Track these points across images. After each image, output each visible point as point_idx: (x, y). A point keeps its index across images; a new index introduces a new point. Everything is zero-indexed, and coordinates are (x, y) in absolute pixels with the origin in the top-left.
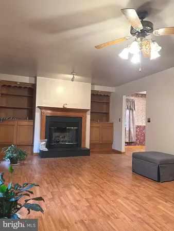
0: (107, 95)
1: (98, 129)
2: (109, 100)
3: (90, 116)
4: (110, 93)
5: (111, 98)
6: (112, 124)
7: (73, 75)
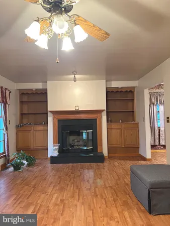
0: (131, 91)
1: (119, 131)
2: (133, 96)
3: (106, 117)
4: (134, 88)
5: (135, 93)
6: (137, 124)
7: (75, 74)
